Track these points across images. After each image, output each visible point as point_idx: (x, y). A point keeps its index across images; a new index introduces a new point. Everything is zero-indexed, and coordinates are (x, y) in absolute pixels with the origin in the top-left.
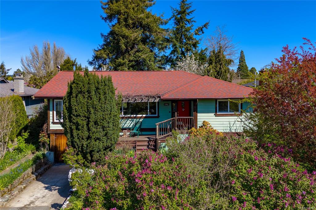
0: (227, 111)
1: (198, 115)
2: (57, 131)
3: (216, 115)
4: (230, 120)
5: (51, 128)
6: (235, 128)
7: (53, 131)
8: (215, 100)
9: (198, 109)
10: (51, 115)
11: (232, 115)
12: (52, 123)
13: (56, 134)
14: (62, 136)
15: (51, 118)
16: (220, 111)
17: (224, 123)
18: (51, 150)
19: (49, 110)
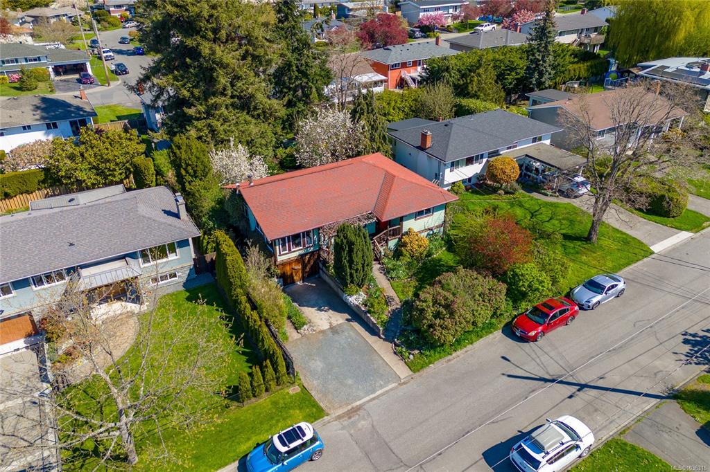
0: (423, 215)
1: (404, 222)
2: (284, 261)
3: (416, 220)
5: (278, 260)
6: (428, 225)
7: (281, 262)
9: (404, 219)
10: (278, 250)
11: (426, 217)
13: (283, 264)
14: (287, 264)
15: (278, 252)
16: (418, 216)
17: (421, 224)
18: (280, 277)
19: (275, 245)
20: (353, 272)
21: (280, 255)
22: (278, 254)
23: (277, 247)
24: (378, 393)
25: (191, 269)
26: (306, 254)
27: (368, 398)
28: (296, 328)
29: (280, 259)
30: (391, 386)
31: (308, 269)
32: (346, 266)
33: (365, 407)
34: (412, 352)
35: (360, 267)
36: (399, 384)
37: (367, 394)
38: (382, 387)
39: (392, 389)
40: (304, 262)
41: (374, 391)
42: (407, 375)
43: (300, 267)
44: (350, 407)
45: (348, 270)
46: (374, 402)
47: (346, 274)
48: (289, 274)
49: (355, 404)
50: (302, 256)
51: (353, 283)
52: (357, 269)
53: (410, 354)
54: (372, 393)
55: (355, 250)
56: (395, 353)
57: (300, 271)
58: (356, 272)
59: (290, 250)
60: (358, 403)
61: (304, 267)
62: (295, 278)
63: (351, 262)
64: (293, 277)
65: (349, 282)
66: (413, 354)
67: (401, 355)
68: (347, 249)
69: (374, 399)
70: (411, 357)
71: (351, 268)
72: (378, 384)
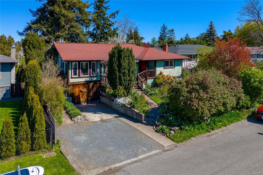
0: (168, 66)
1: (157, 68)
2: (74, 83)
3: (164, 68)
4: (170, 71)
5: (70, 82)
6: (172, 74)
7: (72, 83)
8: (164, 61)
9: (157, 66)
10: (70, 73)
11: (171, 68)
12: (71, 78)
13: (73, 85)
14: (77, 86)
15: (70, 75)
16: (166, 66)
17: (168, 72)
18: (70, 96)
19: (69, 69)
20: (122, 75)
21: (72, 78)
22: (70, 76)
23: (70, 71)
24: (140, 157)
25: (7, 90)
26: (90, 82)
27: (129, 161)
28: (71, 118)
29: (71, 81)
30: (154, 152)
31: (91, 94)
32: (116, 69)
33: (125, 169)
34: (173, 128)
35: (127, 72)
36: (163, 151)
37: (129, 158)
38: (144, 152)
39: (156, 154)
40: (89, 87)
41: (136, 155)
42: (170, 144)
43: (86, 91)
44: (107, 168)
45: (118, 73)
46: (136, 164)
47: (116, 76)
48: (77, 95)
49: (113, 166)
50: (87, 83)
51: (121, 85)
52: (125, 73)
53: (171, 130)
54: (133, 157)
55: (123, 56)
56: (156, 131)
57: (86, 94)
58: (124, 76)
59: (79, 75)
60: (117, 165)
61: (89, 92)
62: (81, 99)
63: (120, 66)
64: (80, 98)
65: (118, 84)
66: (174, 130)
67: (162, 132)
68: (117, 56)
69: (136, 162)
70: (172, 132)
71: (119, 72)
72: (140, 150)
